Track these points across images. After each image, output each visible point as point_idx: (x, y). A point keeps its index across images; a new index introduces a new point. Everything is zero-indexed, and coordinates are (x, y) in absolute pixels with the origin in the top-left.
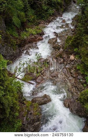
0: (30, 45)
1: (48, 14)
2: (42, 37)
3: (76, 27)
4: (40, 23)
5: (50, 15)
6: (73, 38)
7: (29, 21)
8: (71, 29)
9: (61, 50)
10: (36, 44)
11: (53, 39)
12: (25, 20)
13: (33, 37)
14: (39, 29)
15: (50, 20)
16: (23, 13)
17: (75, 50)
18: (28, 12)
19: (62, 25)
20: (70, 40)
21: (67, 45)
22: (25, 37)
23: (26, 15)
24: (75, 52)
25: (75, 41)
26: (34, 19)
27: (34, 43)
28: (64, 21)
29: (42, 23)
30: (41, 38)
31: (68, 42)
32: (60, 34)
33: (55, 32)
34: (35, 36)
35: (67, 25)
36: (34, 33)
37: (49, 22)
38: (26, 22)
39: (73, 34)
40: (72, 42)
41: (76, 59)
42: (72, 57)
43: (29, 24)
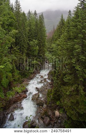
0: (15, 105)
1: (30, 72)
2: (26, 94)
3: (52, 80)
4: (24, 81)
5: (31, 73)
6: (53, 91)
7: (14, 80)
8: (49, 82)
9: (45, 106)
10: (21, 103)
11: (36, 94)
12: (12, 79)
13: (18, 95)
14: (23, 87)
15: (32, 77)
16: (10, 74)
17: (58, 103)
18: (14, 73)
19: (42, 81)
20: (51, 93)
21: (49, 100)
22: (11, 97)
23: (13, 75)
24: (58, 106)
25: (55, 94)
26: (19, 78)
27: (19, 102)
28: (42, 77)
29: (26, 80)
30: (25, 95)
31: (49, 96)
32: (41, 89)
33: (36, 88)
34: (20, 95)
35: (45, 79)
36: (19, 91)
37: (31, 79)
38: (12, 82)
39: (52, 87)
40: (53, 95)
41: (61, 115)
42: (57, 113)
43: (15, 83)
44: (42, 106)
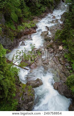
0: (25, 37)
1: (41, 11)
2: (36, 30)
3: (64, 22)
4: (34, 19)
5: (43, 12)
6: (61, 32)
7: (24, 16)
8: (60, 24)
9: (52, 41)
10: (30, 36)
11: (45, 32)
12: (21, 15)
13: (28, 30)
14: (33, 23)
15: (43, 16)
16: (19, 10)
17: (64, 41)
18: (24, 9)
19: (53, 21)
20: (59, 33)
21: (57, 37)
22: (21, 30)
23: (22, 11)
24: (63, 43)
25: (63, 34)
26: (29, 15)
28: (54, 17)
29: (36, 18)
30: (34, 31)
31: (57, 35)
32: (51, 28)
33: (47, 27)
34: (29, 30)
35: (57, 20)
36: (29, 26)
37: (42, 17)
38: (22, 18)
39: (62, 28)
40: (61, 35)
41: (64, 49)
42: (61, 48)
43: (25, 19)
44: (50, 41)
